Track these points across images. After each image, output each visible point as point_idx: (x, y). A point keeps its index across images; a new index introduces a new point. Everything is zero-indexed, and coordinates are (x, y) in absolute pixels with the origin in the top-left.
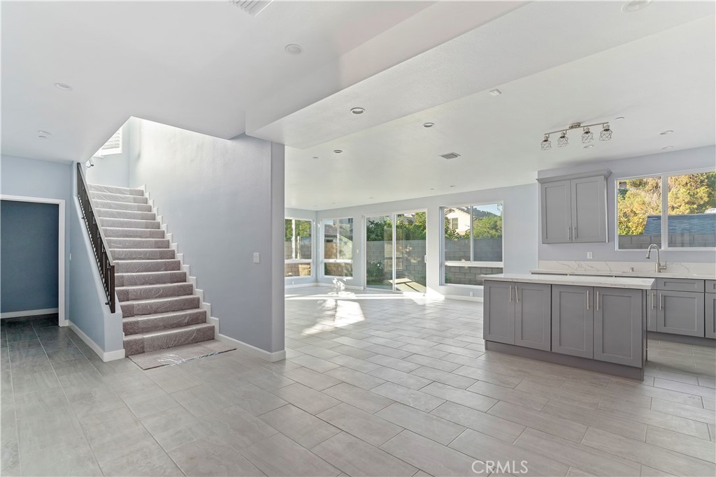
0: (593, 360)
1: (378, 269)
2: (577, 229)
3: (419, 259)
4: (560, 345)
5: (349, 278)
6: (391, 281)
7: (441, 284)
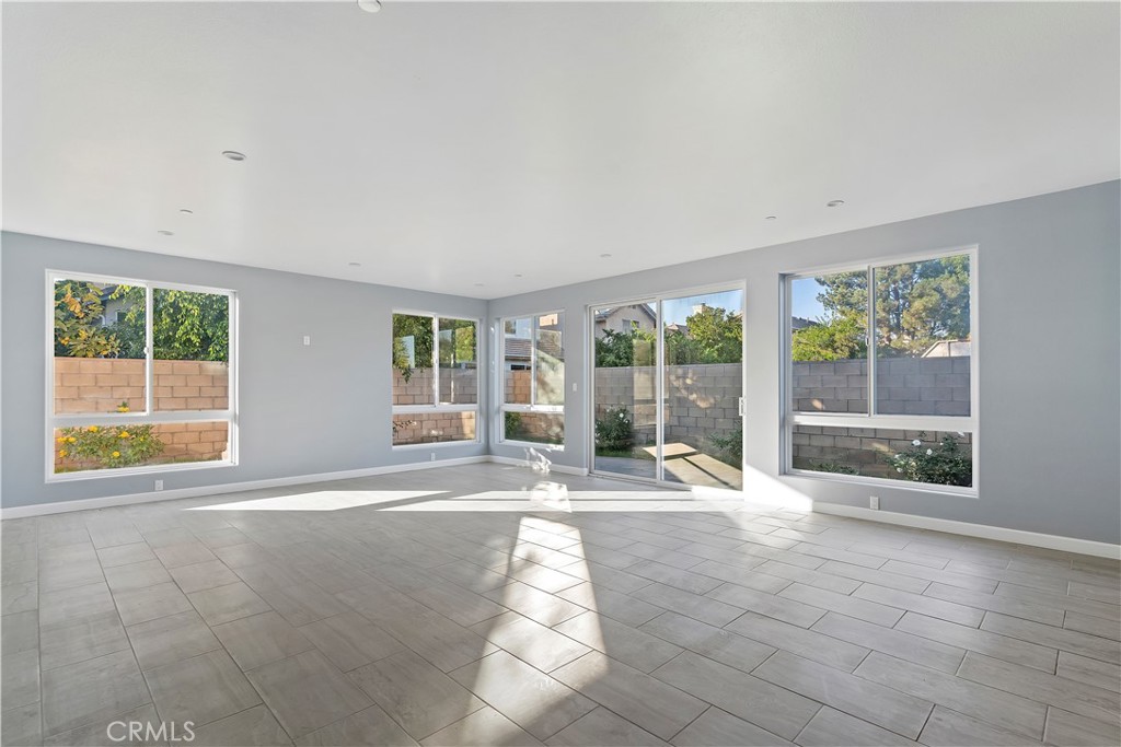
1: (621, 424)
6: (651, 450)
7: (784, 473)
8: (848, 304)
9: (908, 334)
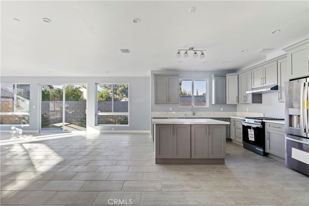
0: (209, 159)
1: (44, 118)
2: (169, 98)
3: (73, 111)
4: (195, 155)
5: (27, 125)
6: (56, 125)
7: (96, 125)
8: (105, 87)
9: (118, 95)
